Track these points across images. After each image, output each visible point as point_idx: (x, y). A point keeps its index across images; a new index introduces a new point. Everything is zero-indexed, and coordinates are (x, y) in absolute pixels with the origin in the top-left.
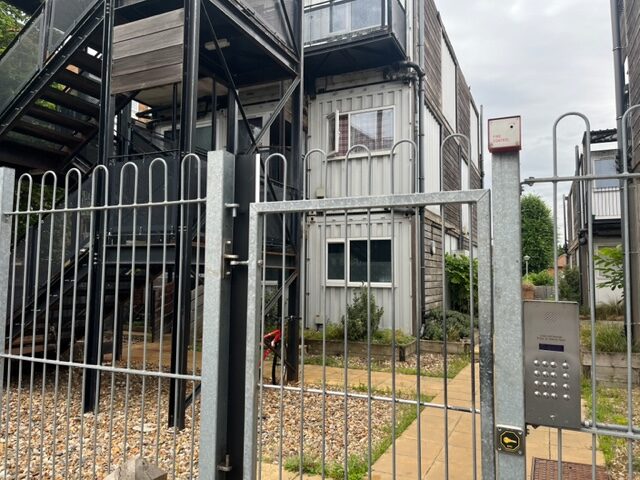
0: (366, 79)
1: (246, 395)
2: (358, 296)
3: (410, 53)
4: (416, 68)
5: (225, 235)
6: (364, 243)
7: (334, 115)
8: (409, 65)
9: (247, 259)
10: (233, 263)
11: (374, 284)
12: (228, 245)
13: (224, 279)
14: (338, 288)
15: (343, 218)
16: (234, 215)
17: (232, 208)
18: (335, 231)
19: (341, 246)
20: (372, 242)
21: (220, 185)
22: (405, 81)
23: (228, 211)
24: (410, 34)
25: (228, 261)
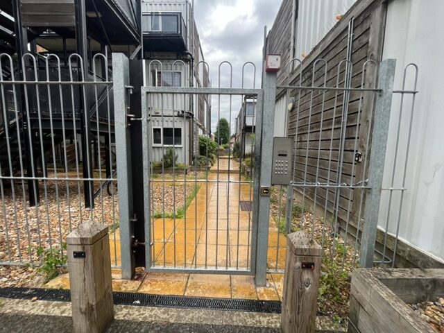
0: (169, 56)
1: (144, 185)
2: (168, 150)
3: (188, 48)
4: (191, 56)
5: (126, 103)
6: (172, 129)
7: (155, 71)
8: (188, 54)
9: (141, 117)
10: (132, 119)
11: (176, 146)
12: (128, 109)
13: (128, 128)
14: (158, 148)
15: (161, 118)
16: (131, 93)
17: (129, 88)
18: (156, 123)
19: (159, 130)
20: (175, 129)
21: (122, 74)
22: (186, 61)
23: (127, 90)
24: (188, 39)
25: (128, 118)
